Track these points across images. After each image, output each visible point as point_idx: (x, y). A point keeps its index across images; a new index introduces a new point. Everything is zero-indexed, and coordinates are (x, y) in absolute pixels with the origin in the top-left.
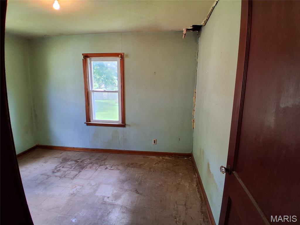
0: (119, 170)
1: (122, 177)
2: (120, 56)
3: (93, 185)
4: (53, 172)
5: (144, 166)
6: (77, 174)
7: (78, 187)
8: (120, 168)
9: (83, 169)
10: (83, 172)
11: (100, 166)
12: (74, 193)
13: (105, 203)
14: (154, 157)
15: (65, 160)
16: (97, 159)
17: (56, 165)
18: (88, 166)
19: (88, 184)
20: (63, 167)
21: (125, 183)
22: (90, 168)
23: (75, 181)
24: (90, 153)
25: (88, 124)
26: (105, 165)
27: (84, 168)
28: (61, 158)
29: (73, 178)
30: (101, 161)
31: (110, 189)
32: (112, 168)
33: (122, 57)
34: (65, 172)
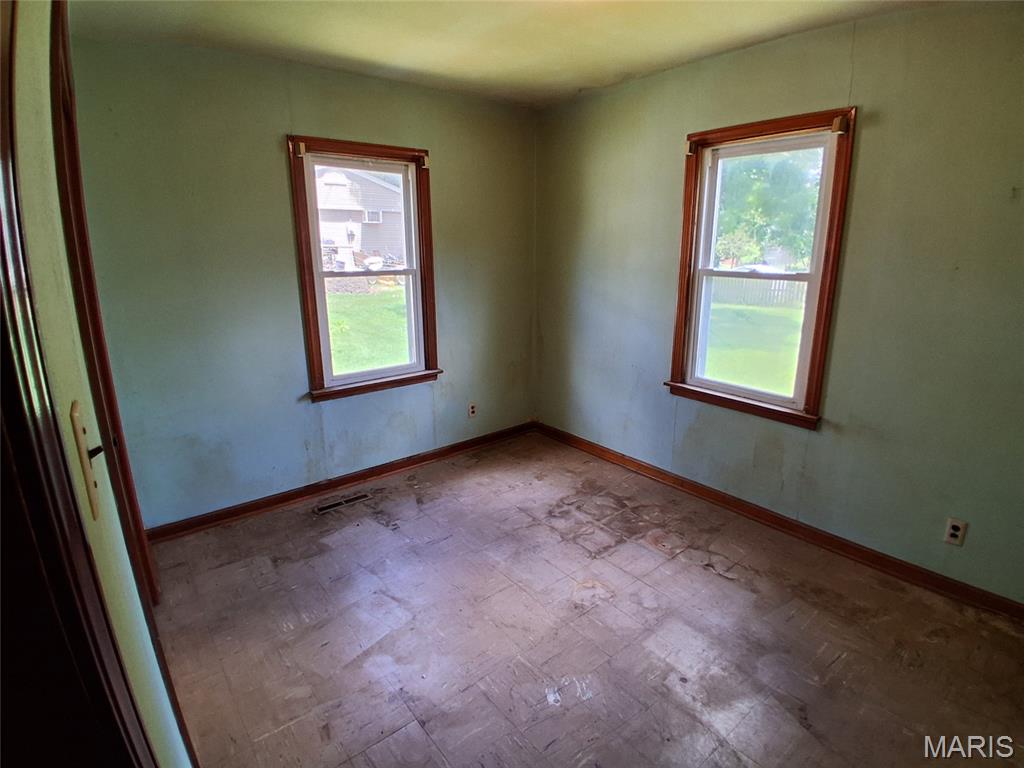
0: (754, 591)
1: (760, 628)
2: (837, 121)
3: (646, 605)
4: (551, 514)
5: (875, 621)
6: (610, 547)
7: (600, 591)
8: (764, 585)
9: (634, 537)
10: (629, 549)
11: (689, 547)
12: (582, 606)
13: (666, 694)
14: (938, 602)
15: (591, 488)
16: (684, 519)
17: (561, 495)
18: (650, 533)
19: (631, 595)
20: (578, 508)
21: (764, 658)
22: (656, 541)
23: (598, 565)
24: (669, 488)
25: (675, 391)
26: (708, 551)
27: (636, 533)
28: (583, 478)
29: (596, 553)
30: (695, 529)
31: (701, 651)
32: (730, 575)
33: (848, 125)
34: (580, 523)
